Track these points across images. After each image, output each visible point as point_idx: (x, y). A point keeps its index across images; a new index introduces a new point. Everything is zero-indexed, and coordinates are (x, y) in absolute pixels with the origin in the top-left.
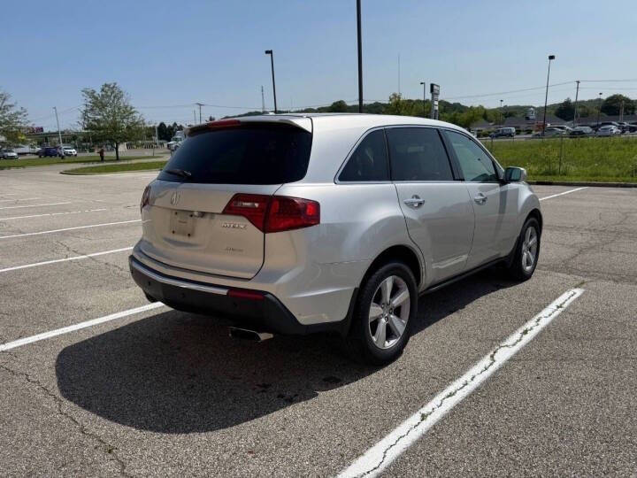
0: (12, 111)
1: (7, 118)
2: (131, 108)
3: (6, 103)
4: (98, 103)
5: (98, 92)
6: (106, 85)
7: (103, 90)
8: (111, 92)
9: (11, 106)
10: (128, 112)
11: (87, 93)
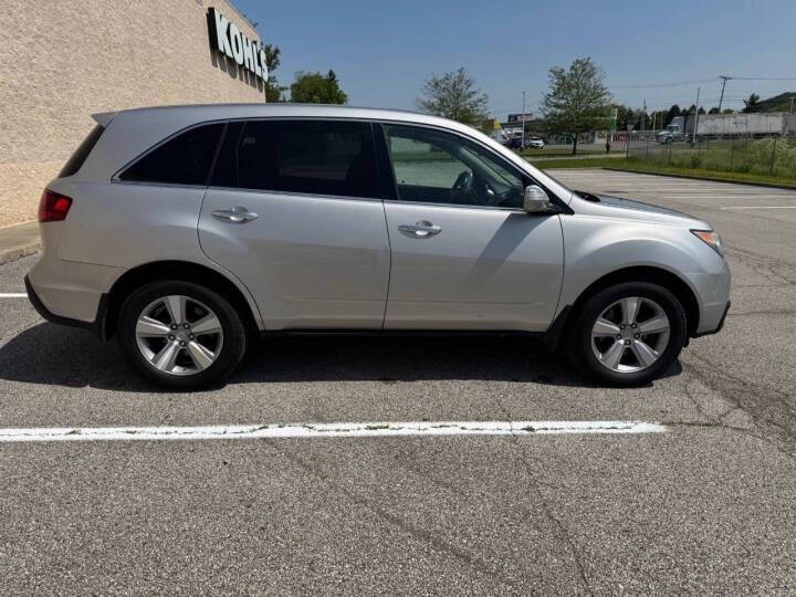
0: (474, 98)
1: (468, 107)
2: (603, 89)
3: (471, 89)
4: (565, 84)
5: (567, 71)
6: (578, 62)
7: (572, 68)
8: (583, 69)
9: (474, 93)
10: (597, 93)
11: (555, 73)
